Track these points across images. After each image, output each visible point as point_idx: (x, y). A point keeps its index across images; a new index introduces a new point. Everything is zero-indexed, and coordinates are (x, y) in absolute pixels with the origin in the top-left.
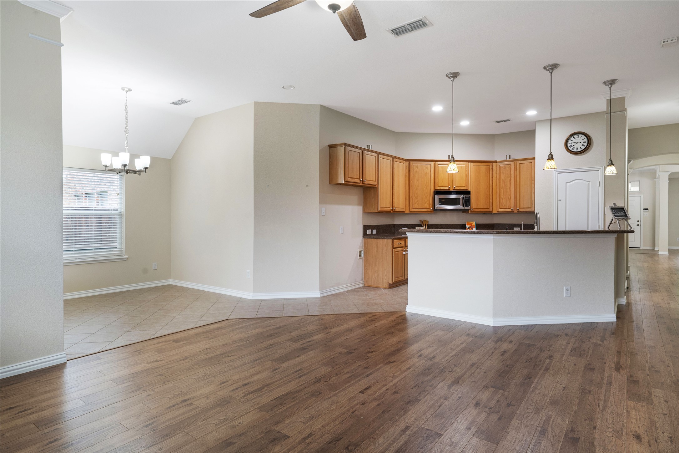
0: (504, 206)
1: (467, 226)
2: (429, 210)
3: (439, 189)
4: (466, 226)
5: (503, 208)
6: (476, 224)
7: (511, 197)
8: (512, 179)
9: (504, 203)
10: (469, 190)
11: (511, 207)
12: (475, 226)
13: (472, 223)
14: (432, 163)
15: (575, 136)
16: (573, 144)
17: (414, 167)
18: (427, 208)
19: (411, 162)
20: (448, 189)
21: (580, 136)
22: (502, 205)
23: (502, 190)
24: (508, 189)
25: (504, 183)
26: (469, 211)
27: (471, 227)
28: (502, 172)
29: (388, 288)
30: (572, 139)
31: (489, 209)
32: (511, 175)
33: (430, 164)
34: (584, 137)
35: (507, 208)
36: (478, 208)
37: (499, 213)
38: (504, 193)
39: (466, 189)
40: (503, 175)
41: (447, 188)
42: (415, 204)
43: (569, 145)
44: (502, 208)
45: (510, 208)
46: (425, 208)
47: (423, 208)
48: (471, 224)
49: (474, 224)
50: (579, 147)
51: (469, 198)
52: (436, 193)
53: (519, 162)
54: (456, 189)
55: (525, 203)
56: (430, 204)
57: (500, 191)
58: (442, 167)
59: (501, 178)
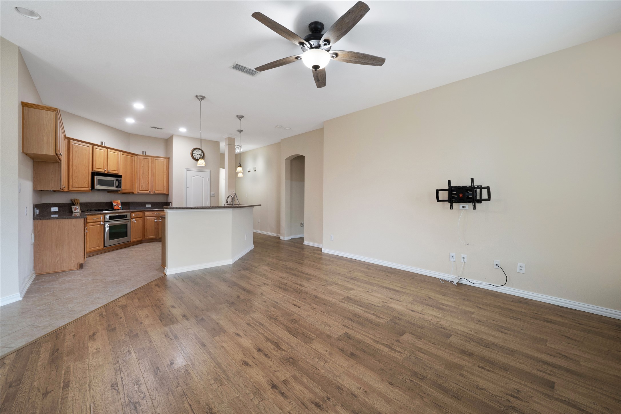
0: (144, 188)
1: (114, 204)
2: (87, 189)
3: (97, 171)
4: (113, 204)
5: (142, 191)
6: (121, 202)
7: (149, 183)
8: (150, 169)
9: (143, 187)
10: (121, 174)
11: (149, 190)
12: (120, 204)
13: (117, 201)
14: (91, 146)
15: (197, 150)
17: (74, 147)
18: (86, 188)
19: (71, 141)
20: (104, 171)
21: (199, 150)
22: (141, 188)
23: (142, 177)
24: (147, 176)
25: (144, 172)
26: (119, 192)
27: (117, 205)
28: (142, 164)
29: (79, 268)
30: (195, 151)
31: (132, 190)
32: (149, 167)
33: (89, 147)
34: (201, 152)
35: (145, 191)
36: (125, 190)
37: (139, 194)
38: (143, 179)
39: (117, 174)
40: (142, 165)
41: (103, 171)
42: (75, 183)
43: (193, 155)
46: (84, 188)
47: (82, 188)
48: (117, 203)
49: (119, 202)
50: (198, 157)
51: (121, 181)
52: (94, 174)
53: (155, 159)
54: (110, 172)
55: (159, 188)
56: (89, 184)
57: (140, 177)
58: (99, 151)
59: (141, 168)
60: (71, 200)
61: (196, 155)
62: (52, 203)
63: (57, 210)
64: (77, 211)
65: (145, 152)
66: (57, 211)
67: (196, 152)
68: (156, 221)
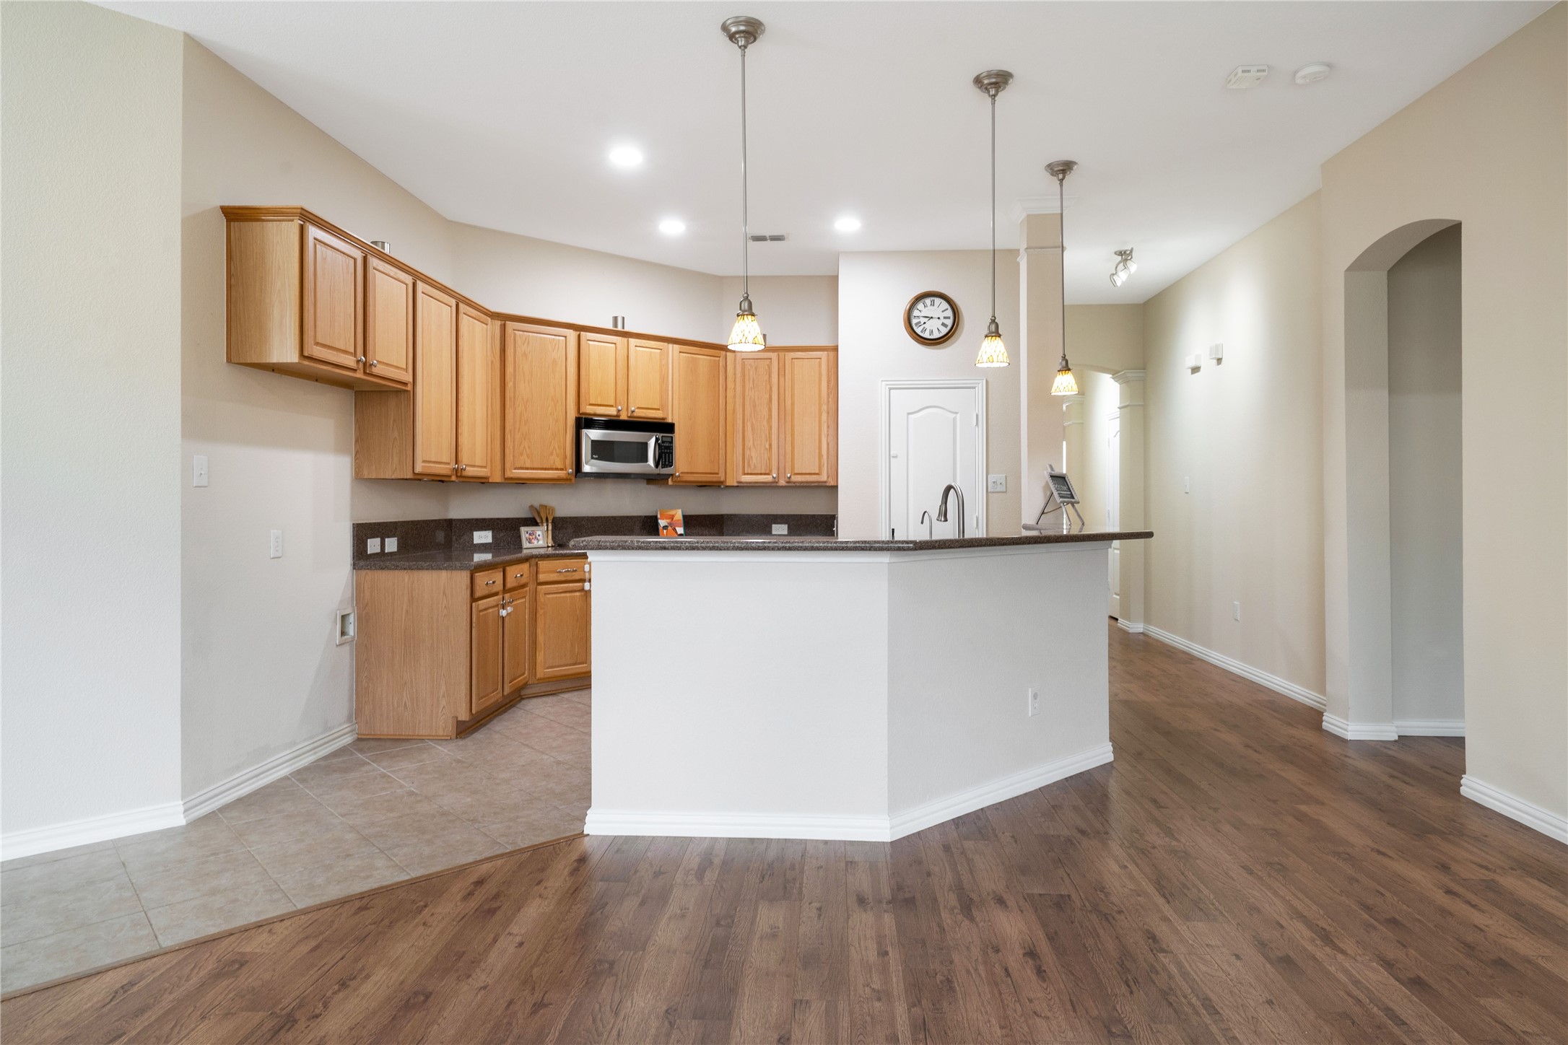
0: (755, 467)
1: (662, 523)
2: (562, 474)
3: (592, 412)
4: (660, 521)
5: (751, 474)
6: (685, 517)
7: (770, 445)
8: (773, 397)
9: (754, 461)
10: (670, 421)
11: (771, 471)
12: (682, 522)
13: (672, 513)
14: (572, 334)
15: (928, 301)
16: (923, 320)
17: (519, 341)
18: (557, 469)
19: (510, 325)
20: (615, 413)
21: (938, 301)
22: (749, 465)
23: (749, 425)
24: (765, 423)
25: (755, 406)
26: (670, 480)
27: (670, 524)
28: (749, 379)
29: (455, 736)
30: (920, 306)
31: (717, 474)
32: (771, 388)
33: (565, 337)
34: (945, 305)
35: (761, 474)
36: (691, 473)
37: (741, 487)
38: (753, 435)
39: (664, 419)
40: (751, 385)
41: (612, 411)
42: (522, 454)
43: (914, 321)
44: (750, 472)
45: (768, 474)
46: (552, 469)
47: (545, 469)
48: (672, 517)
49: (679, 515)
50: (935, 328)
51: (671, 442)
52: (585, 422)
53: (790, 355)
54: (635, 414)
55: (806, 465)
56: (566, 457)
57: (744, 427)
58: (600, 349)
59: (747, 394)
61: (926, 320)
62: (477, 520)
63: (489, 540)
64: (535, 543)
66: (491, 541)
67: (923, 310)
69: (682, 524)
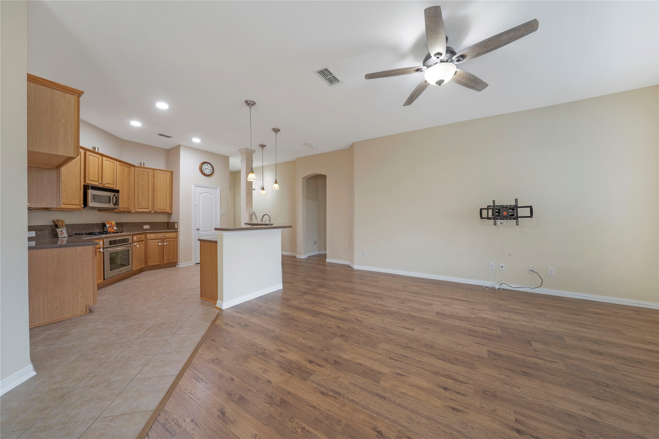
0: (143, 206)
1: (108, 226)
2: (79, 207)
3: (90, 183)
5: (141, 209)
6: (116, 223)
7: (149, 200)
8: (150, 184)
9: (142, 204)
10: (118, 189)
12: (115, 225)
13: (111, 222)
14: (83, 151)
15: (206, 164)
16: (205, 169)
18: (77, 205)
20: (99, 184)
21: (209, 165)
22: (140, 206)
23: (140, 193)
24: (147, 192)
25: (143, 186)
26: (116, 210)
27: (111, 226)
28: (140, 177)
30: (204, 165)
31: (130, 208)
32: (149, 181)
34: (210, 166)
35: (145, 209)
36: (122, 208)
37: (137, 213)
38: (142, 196)
39: (114, 188)
40: (141, 179)
41: (97, 184)
43: (203, 169)
44: (141, 208)
45: (148, 209)
46: (75, 205)
47: (72, 205)
48: (111, 224)
49: (114, 223)
50: (208, 172)
51: (118, 197)
52: (86, 188)
53: (156, 171)
54: (105, 185)
55: (161, 205)
56: (80, 200)
57: (138, 193)
58: (92, 159)
59: (139, 182)
60: (54, 222)
61: (206, 169)
63: (34, 235)
64: (64, 236)
65: (144, 163)
66: (35, 236)
67: (205, 166)
68: (160, 244)
69: (116, 226)
